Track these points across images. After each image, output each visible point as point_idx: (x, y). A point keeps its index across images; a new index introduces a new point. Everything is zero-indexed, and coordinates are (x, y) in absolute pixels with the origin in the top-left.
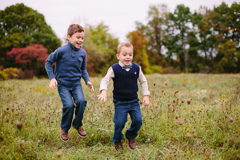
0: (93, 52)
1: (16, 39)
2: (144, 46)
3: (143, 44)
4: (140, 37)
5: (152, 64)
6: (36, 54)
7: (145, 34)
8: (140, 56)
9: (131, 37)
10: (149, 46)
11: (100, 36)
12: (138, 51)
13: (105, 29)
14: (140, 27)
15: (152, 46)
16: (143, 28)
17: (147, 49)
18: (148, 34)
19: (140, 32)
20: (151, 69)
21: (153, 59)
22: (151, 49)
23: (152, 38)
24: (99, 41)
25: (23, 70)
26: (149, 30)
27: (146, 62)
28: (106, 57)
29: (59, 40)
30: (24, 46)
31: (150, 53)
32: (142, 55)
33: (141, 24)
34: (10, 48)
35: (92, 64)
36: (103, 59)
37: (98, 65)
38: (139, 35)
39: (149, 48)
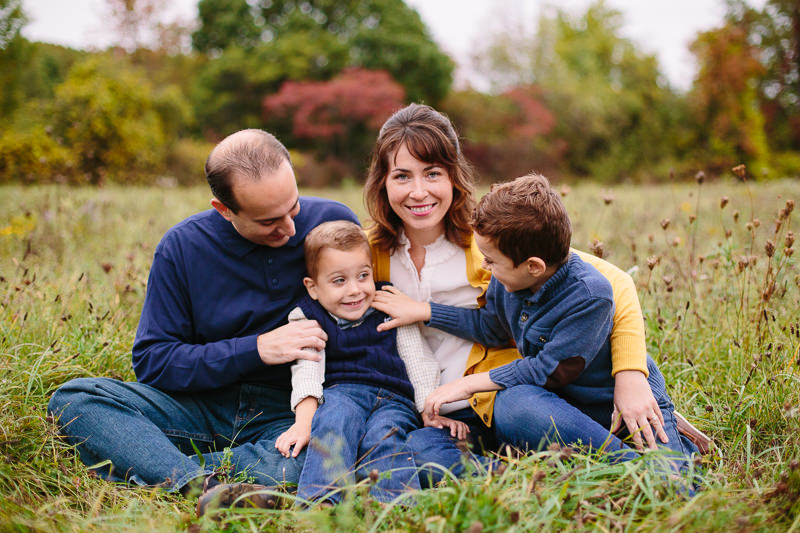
0: (566, 101)
1: (298, 54)
2: (752, 83)
3: (747, 74)
4: (735, 51)
5: (778, 146)
6: (364, 106)
7: (756, 38)
8: (734, 117)
9: (705, 49)
10: (769, 85)
11: (592, 45)
12: (730, 99)
13: (611, 20)
14: (739, 13)
15: (783, 82)
16: (750, 18)
17: (760, 95)
18: (767, 42)
19: (737, 32)
20: (773, 164)
21: (785, 132)
22: (778, 95)
23: (781, 54)
24: (590, 63)
25: (321, 159)
26: (771, 27)
27: (758, 141)
28: (610, 120)
29: (446, 58)
30: (326, 75)
31: (772, 109)
32: (742, 116)
33: (743, 3)
34: (277, 85)
35: (562, 145)
36: (598, 128)
37: (581, 146)
38: (733, 40)
39: (771, 91)
